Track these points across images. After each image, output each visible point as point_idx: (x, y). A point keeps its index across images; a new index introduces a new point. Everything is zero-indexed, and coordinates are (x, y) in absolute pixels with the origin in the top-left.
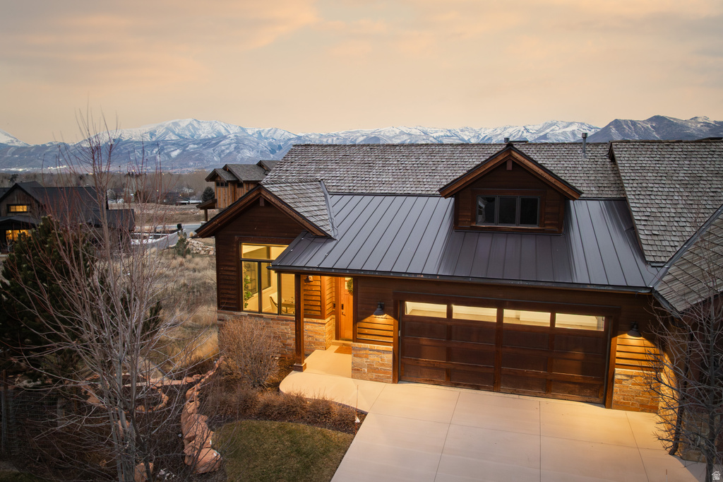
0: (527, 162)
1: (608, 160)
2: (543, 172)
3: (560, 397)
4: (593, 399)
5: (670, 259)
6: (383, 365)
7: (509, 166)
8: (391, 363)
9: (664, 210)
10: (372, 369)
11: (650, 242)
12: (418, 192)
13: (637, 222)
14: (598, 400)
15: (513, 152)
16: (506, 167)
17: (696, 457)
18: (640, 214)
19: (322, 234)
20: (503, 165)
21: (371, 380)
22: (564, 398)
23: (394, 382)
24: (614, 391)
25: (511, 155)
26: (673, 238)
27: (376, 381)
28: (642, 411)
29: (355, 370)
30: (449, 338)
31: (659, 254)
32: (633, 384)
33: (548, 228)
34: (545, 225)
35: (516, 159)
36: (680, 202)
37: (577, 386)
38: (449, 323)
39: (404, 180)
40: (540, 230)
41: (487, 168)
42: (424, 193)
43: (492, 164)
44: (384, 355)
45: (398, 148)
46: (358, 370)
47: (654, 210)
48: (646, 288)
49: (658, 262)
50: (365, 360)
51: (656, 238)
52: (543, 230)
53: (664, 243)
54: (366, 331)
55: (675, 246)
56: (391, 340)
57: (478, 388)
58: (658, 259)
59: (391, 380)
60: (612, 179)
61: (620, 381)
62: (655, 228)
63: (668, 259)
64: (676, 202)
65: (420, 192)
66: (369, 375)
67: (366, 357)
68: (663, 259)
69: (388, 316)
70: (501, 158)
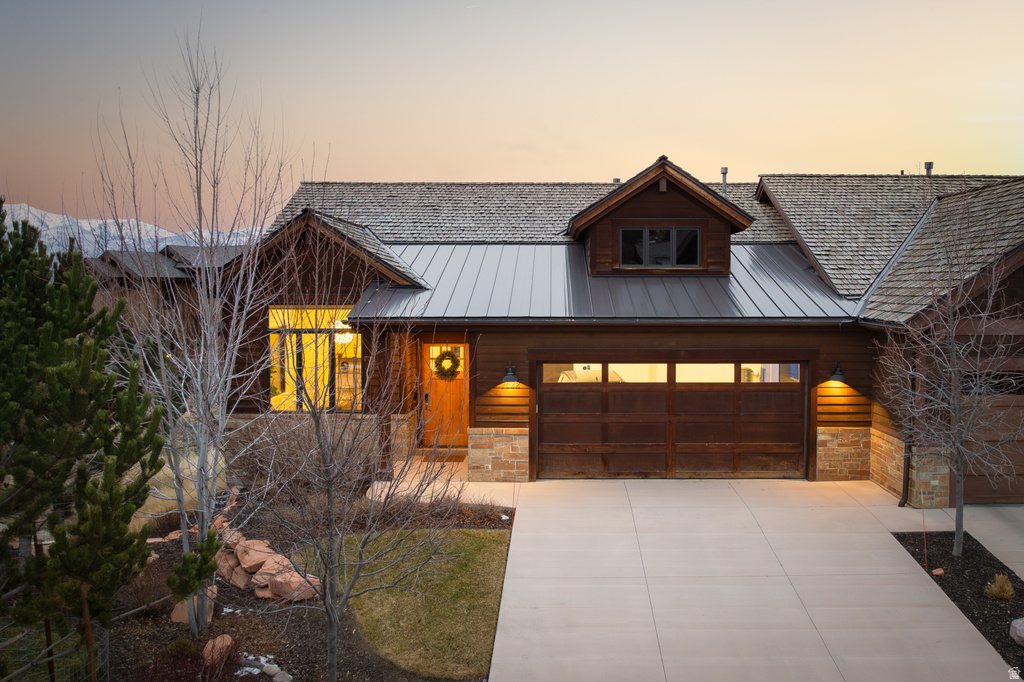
0: (685, 180)
1: (756, 202)
2: (705, 193)
3: (751, 475)
4: (791, 474)
5: (866, 292)
6: (515, 456)
7: (663, 187)
8: (527, 453)
9: (844, 244)
10: (498, 464)
11: (838, 276)
12: (517, 240)
13: (817, 257)
14: (798, 474)
15: (668, 168)
16: (659, 187)
17: (929, 502)
18: (818, 249)
19: (408, 283)
20: (655, 184)
21: (498, 480)
22: (757, 476)
23: (531, 479)
24: (818, 457)
25: (665, 172)
26: (863, 272)
27: (506, 481)
28: (852, 479)
29: (474, 468)
30: (605, 410)
31: (852, 287)
32: (839, 445)
33: (712, 268)
34: (708, 264)
35: (672, 176)
36: (860, 236)
37: (772, 458)
38: (605, 390)
39: (492, 225)
40: (702, 271)
41: (635, 188)
42: (525, 240)
43: (642, 183)
44: (516, 443)
45: (468, 188)
46: (478, 468)
47: (832, 245)
48: (850, 317)
49: (853, 295)
50: (488, 451)
51: (843, 272)
52: (706, 271)
53: (855, 277)
54: (490, 409)
55: (868, 279)
56: (526, 419)
57: (645, 476)
58: (853, 292)
59: (527, 477)
60: (766, 222)
61: (824, 443)
62: (839, 262)
63: (863, 292)
64: (855, 236)
65: (520, 239)
66: (495, 473)
67: (489, 447)
68: (858, 292)
69: (521, 385)
70: (652, 175)
